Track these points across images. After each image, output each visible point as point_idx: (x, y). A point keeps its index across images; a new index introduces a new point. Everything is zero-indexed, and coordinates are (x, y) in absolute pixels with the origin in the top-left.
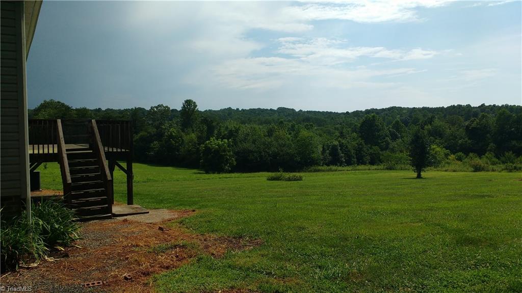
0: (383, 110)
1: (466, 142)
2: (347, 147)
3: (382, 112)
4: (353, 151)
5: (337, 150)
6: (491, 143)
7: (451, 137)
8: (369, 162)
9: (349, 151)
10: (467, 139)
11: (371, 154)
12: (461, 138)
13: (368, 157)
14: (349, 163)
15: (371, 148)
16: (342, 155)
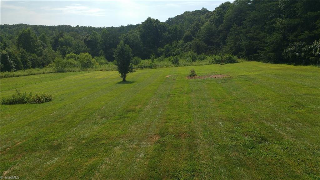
0: (14, 26)
1: (86, 49)
2: (14, 56)
3: (14, 27)
4: (19, 58)
5: (7, 58)
6: (101, 49)
7: (77, 46)
8: (32, 66)
9: (16, 58)
10: (86, 48)
11: (32, 60)
12: (83, 47)
13: (30, 62)
14: (18, 68)
15: (30, 55)
16: (12, 62)
